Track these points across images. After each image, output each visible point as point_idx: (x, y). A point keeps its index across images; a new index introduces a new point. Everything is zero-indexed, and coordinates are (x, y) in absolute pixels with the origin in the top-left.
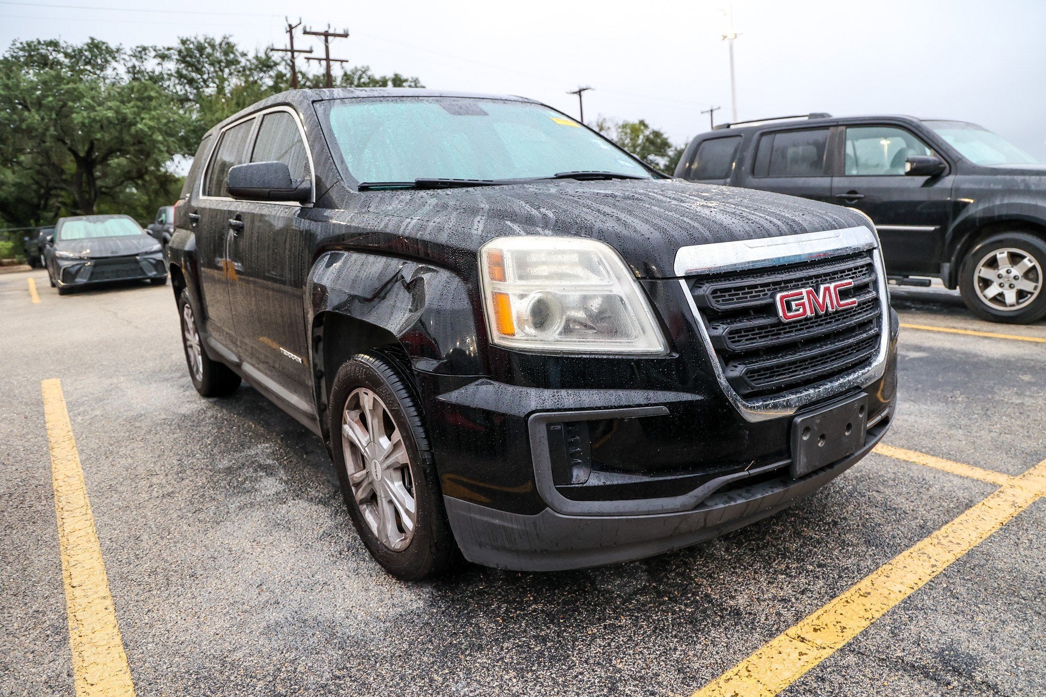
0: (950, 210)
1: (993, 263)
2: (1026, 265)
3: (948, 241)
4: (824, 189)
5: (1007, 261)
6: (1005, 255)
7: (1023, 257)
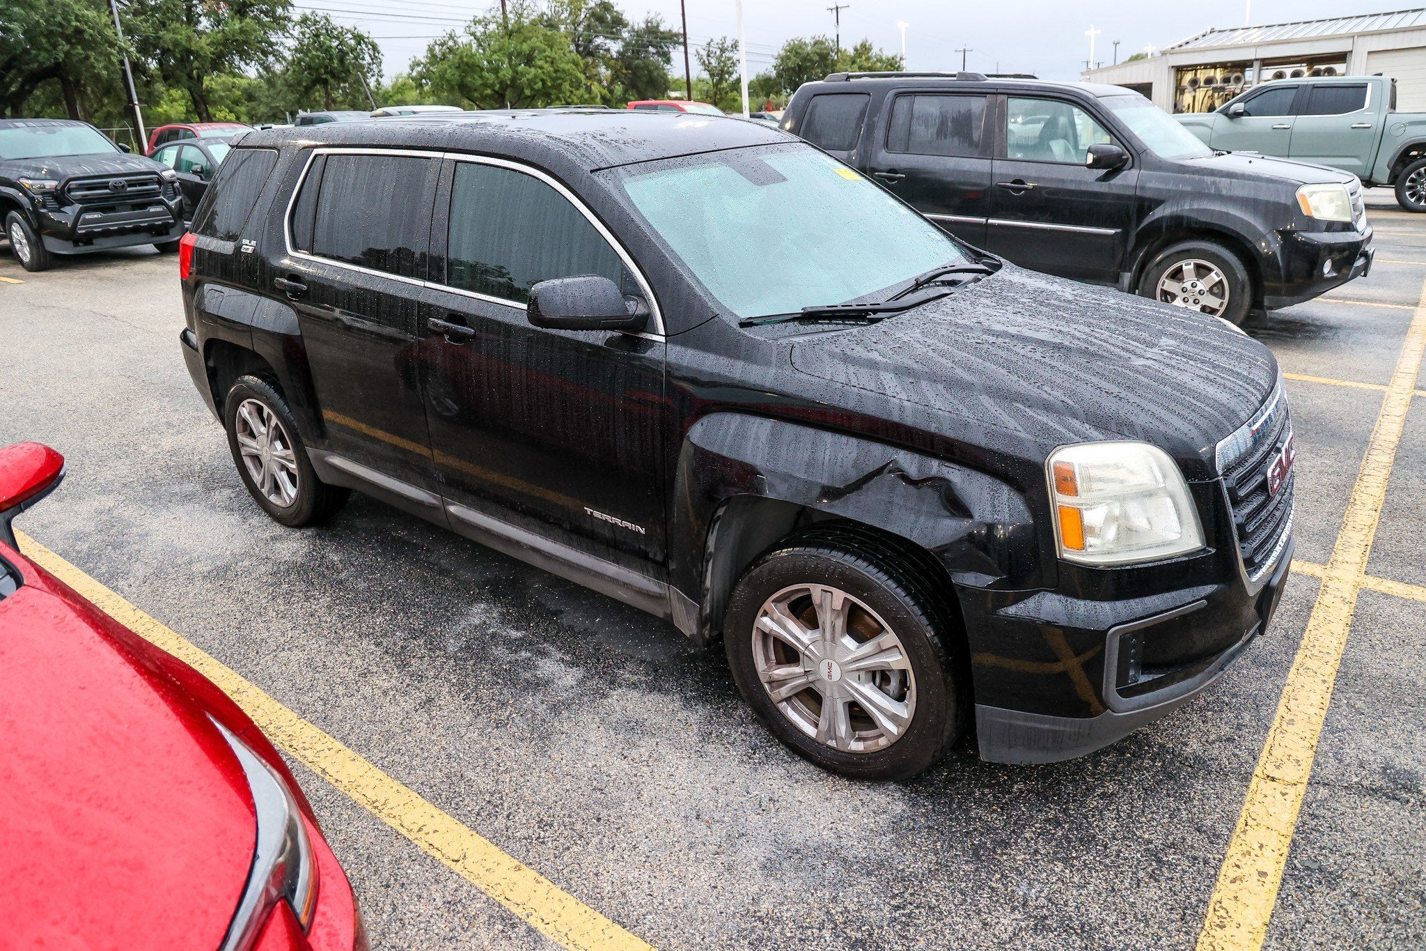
0: (1133, 211)
1: (1177, 275)
2: (1212, 278)
3: (1129, 248)
4: (982, 174)
5: (1193, 273)
6: (1192, 266)
7: (1210, 270)
